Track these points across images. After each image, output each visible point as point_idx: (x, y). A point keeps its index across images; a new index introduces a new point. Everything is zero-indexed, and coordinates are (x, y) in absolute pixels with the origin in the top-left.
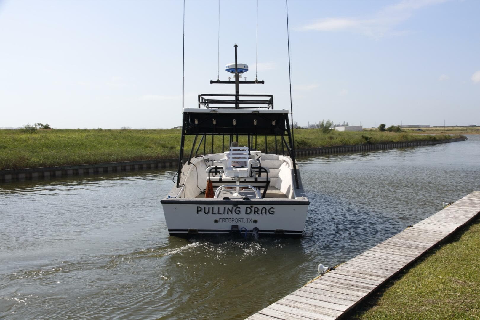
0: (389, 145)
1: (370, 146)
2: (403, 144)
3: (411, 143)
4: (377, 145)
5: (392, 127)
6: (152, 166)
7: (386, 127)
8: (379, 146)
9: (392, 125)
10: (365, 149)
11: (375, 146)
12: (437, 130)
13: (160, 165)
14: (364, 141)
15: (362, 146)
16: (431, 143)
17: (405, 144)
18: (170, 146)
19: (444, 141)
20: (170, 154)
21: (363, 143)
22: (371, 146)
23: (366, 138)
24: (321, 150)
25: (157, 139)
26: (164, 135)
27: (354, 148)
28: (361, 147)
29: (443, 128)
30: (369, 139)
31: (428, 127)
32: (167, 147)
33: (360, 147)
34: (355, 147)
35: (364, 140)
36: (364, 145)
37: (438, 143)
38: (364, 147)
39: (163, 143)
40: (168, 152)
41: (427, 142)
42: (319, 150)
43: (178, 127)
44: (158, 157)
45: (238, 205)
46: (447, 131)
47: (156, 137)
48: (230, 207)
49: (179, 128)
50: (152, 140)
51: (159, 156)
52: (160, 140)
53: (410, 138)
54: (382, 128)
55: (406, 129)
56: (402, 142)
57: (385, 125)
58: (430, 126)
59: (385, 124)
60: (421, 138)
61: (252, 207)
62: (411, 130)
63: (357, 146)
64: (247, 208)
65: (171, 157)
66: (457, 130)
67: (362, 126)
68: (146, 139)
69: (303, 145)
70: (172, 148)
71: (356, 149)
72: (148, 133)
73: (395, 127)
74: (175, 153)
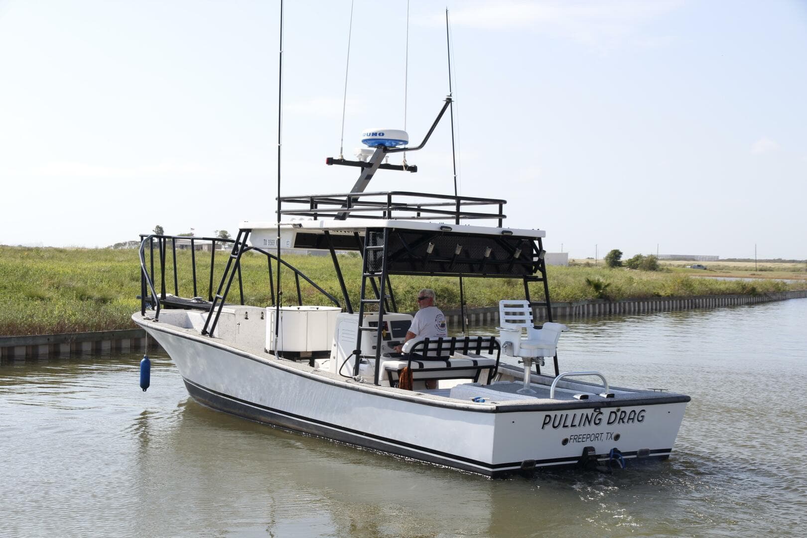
0: (650, 303)
1: (605, 305)
2: (682, 301)
3: (701, 300)
4: (622, 304)
5: (638, 258)
6: (43, 350)
7: (624, 258)
8: (627, 304)
9: (638, 253)
10: (594, 313)
11: (618, 304)
12: (738, 269)
13: (65, 348)
14: (592, 293)
15: (588, 305)
16: (745, 300)
17: (686, 301)
18: (97, 295)
19: (774, 297)
20: (96, 319)
21: (590, 297)
22: (608, 305)
23: (597, 286)
24: (489, 315)
25: (65, 274)
26: (85, 265)
27: (568, 310)
28: (586, 306)
29: (752, 265)
30: (603, 286)
31: (716, 259)
32: (90, 298)
33: (581, 307)
34: (571, 308)
35: (591, 289)
36: (593, 302)
37: (760, 299)
38: (591, 306)
39: (80, 285)
40: (90, 314)
41: (736, 297)
42: (485, 315)
43: (125, 244)
44: (61, 326)
45: (602, 409)
46: (761, 270)
47: (61, 270)
48: (590, 412)
49: (127, 245)
50: (51, 278)
51: (65, 324)
52: (71, 279)
53: (697, 287)
54: (614, 259)
55: (668, 263)
56: (681, 298)
57: (621, 253)
58: (720, 258)
59: (621, 251)
60: (722, 287)
61: (618, 410)
62: (679, 266)
63: (575, 305)
64: (612, 412)
65: (98, 326)
66: (784, 269)
67: (567, 254)
68: (34, 274)
69: (446, 301)
70: (104, 300)
71: (574, 313)
72: (42, 257)
73: (646, 257)
74: (111, 316)
